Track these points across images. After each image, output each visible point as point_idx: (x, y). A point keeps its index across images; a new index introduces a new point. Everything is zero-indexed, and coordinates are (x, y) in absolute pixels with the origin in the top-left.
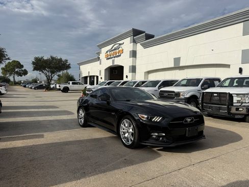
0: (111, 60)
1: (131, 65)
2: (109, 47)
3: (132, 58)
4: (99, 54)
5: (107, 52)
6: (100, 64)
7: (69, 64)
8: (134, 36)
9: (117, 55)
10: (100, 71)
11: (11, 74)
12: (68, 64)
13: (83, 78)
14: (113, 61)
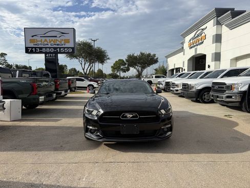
0: (193, 49)
1: (214, 52)
2: (192, 35)
3: (215, 44)
4: (183, 43)
5: (190, 41)
6: (184, 54)
7: (157, 58)
8: (218, 16)
9: (200, 42)
10: (184, 62)
11: (118, 71)
12: (155, 58)
13: (169, 70)
14: (196, 50)
